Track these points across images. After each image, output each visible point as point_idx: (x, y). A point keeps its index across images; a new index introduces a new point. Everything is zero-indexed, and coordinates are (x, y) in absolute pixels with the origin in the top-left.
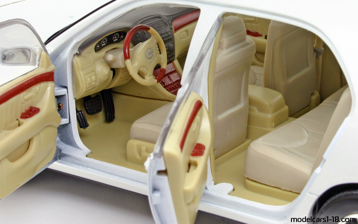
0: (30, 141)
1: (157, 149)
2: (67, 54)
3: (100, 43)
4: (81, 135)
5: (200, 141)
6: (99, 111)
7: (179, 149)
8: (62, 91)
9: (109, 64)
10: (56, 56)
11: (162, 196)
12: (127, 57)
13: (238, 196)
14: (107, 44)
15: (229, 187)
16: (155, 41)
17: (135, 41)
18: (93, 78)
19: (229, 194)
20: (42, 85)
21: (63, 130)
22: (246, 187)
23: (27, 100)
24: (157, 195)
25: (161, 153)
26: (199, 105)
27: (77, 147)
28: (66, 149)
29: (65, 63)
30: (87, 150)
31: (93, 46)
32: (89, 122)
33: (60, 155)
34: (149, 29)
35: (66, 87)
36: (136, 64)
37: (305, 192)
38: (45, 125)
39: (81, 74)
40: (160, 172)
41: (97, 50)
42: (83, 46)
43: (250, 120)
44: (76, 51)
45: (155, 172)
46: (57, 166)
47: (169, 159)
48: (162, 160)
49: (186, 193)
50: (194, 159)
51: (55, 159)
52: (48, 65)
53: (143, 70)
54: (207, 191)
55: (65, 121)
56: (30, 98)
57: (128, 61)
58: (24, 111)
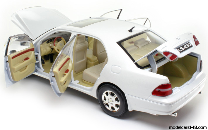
0: (26, 66)
1: (51, 70)
2: (39, 44)
3: (48, 41)
4: (42, 66)
5: (68, 69)
6: (48, 59)
7: (58, 71)
8: (37, 54)
9: (50, 47)
10: (36, 44)
11: (54, 83)
12: (54, 45)
13: (80, 84)
14: (50, 42)
15: (78, 81)
16: (63, 41)
17: (58, 41)
18: (46, 50)
19: (78, 84)
20: (31, 52)
21: (37, 64)
22: (83, 82)
23: (26, 56)
24: (52, 82)
25: (52, 71)
26: (68, 59)
27: (41, 69)
28: (38, 69)
29: (38, 46)
30: (43, 70)
31: (46, 42)
32: (45, 62)
33: (36, 71)
34: (61, 38)
35: (38, 53)
36: (57, 47)
37: (95, 84)
38: (31, 62)
39: (42, 49)
40: (53, 76)
41: (47, 43)
42: (43, 42)
43: (87, 64)
44: (41, 43)
45: (52, 76)
46: (35, 73)
47: (55, 73)
48: (53, 73)
49: (61, 83)
50: (65, 73)
51: (35, 72)
52: (33, 46)
53: (59, 49)
54: (71, 82)
55: (38, 62)
56: (27, 55)
57: (55, 46)
58: (25, 58)
